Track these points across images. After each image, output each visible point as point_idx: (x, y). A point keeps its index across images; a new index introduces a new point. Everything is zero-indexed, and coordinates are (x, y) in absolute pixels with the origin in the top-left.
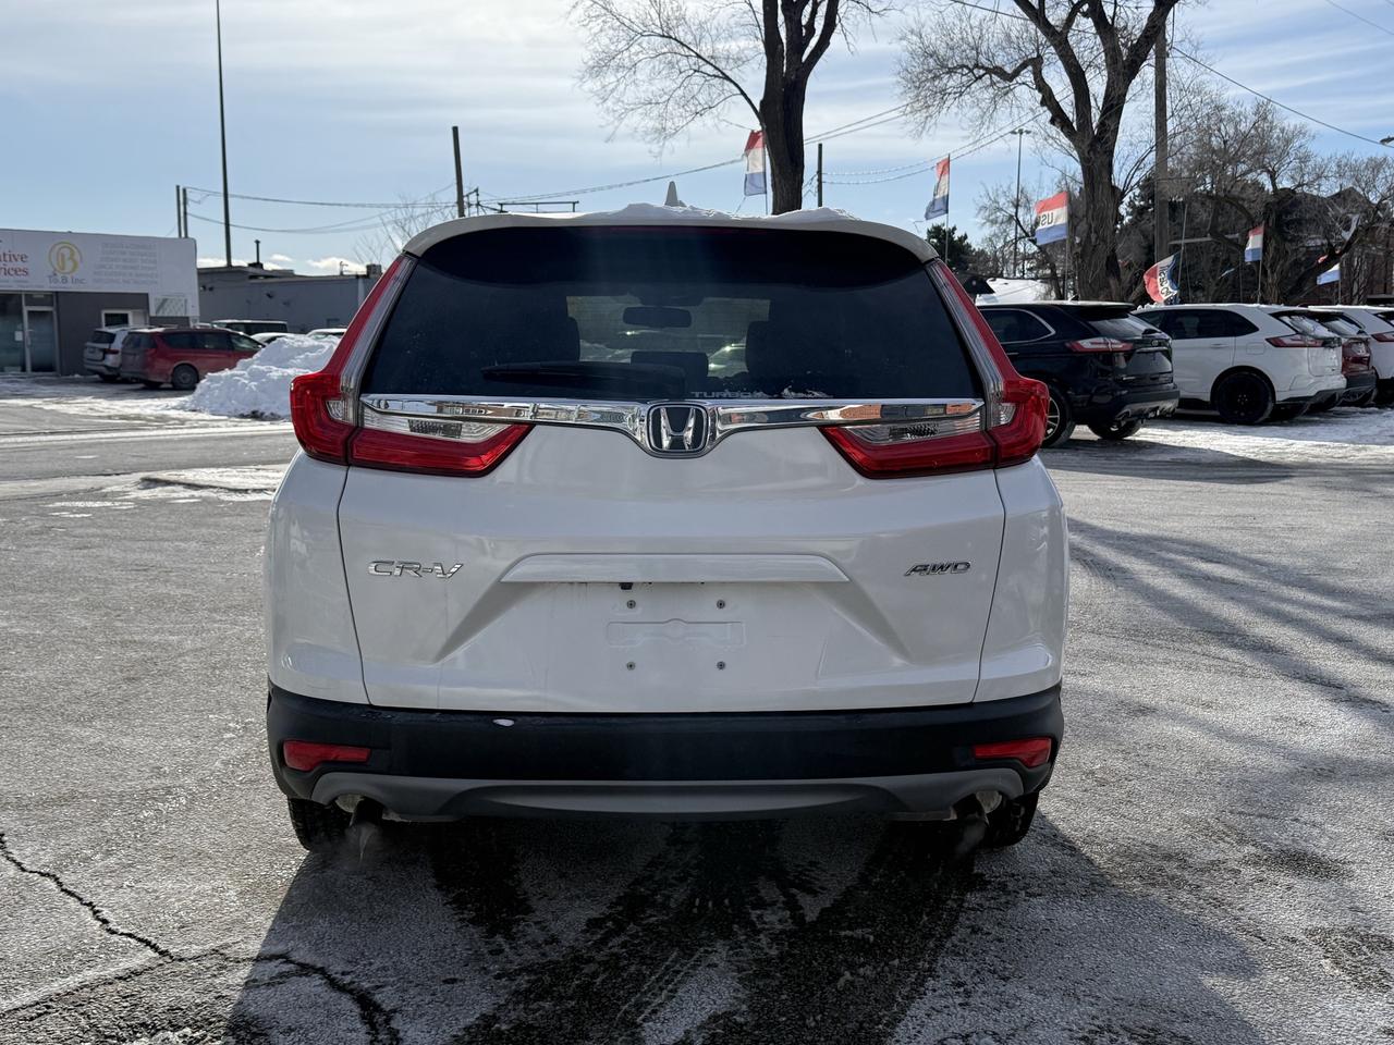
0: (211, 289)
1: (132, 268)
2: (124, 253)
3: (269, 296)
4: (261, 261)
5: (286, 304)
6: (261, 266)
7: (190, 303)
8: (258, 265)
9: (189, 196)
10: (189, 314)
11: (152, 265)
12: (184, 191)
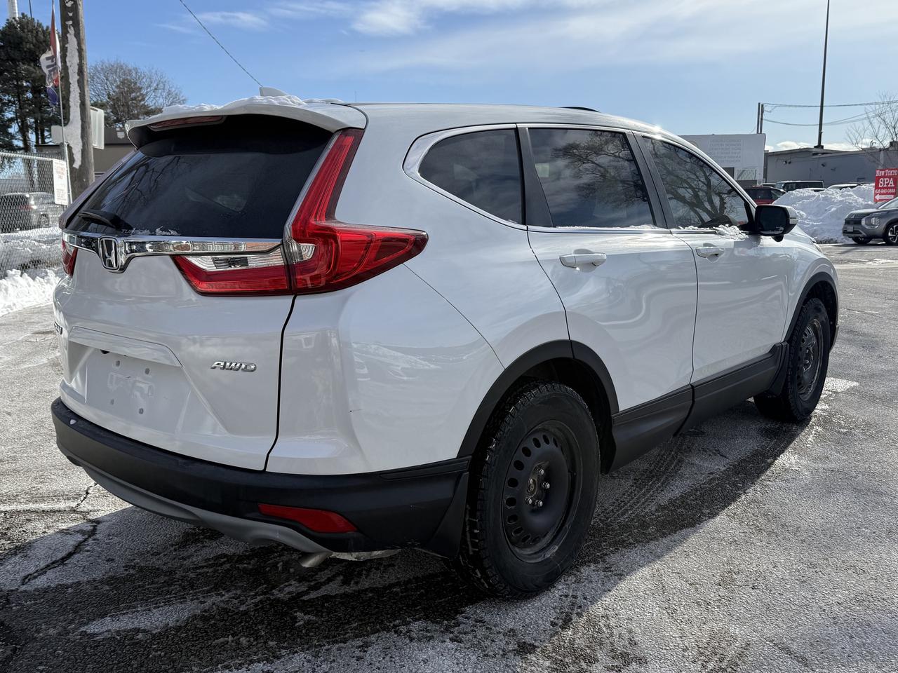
0: (790, 163)
1: (727, 153)
2: (721, 145)
3: (823, 165)
4: (822, 144)
5: (833, 170)
6: (822, 147)
7: (758, 172)
8: (820, 146)
9: (765, 109)
10: (757, 179)
11: (738, 151)
12: (762, 106)
